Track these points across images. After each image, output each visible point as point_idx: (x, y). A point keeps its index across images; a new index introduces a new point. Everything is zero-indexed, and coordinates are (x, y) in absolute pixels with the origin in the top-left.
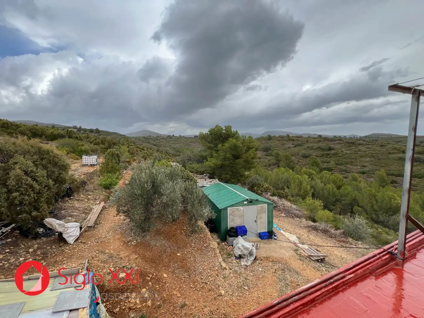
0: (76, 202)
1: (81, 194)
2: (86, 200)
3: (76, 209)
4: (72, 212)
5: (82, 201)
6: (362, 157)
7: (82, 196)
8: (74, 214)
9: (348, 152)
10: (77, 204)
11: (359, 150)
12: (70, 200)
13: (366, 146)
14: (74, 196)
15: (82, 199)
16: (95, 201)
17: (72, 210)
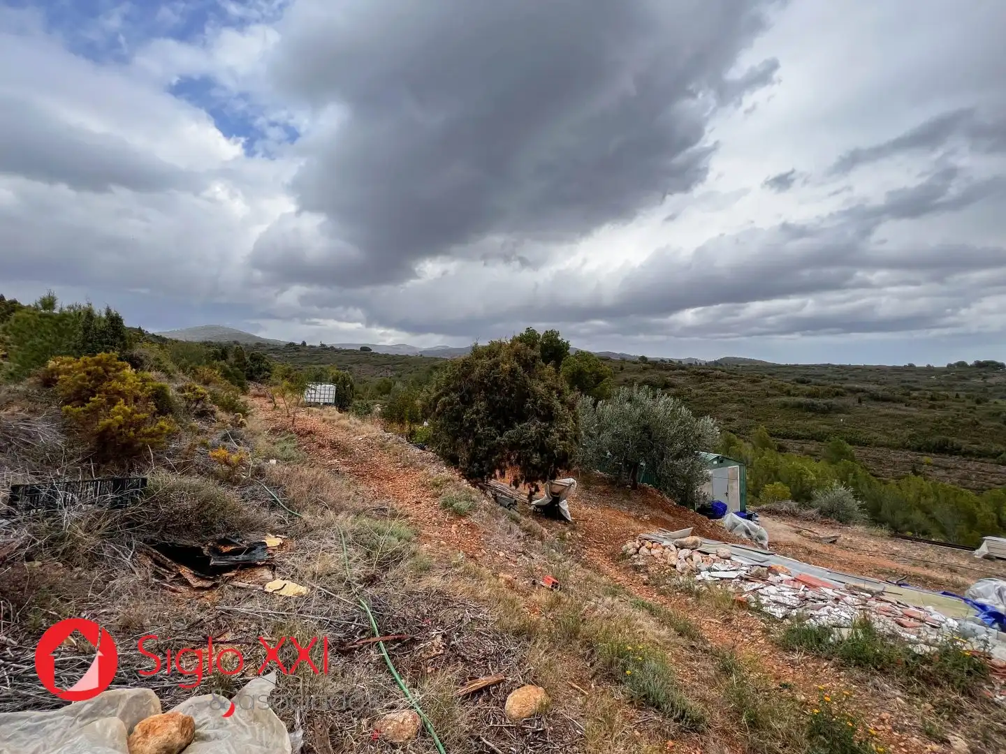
6: (724, 401)
9: (700, 392)
11: (718, 389)
13: (728, 381)
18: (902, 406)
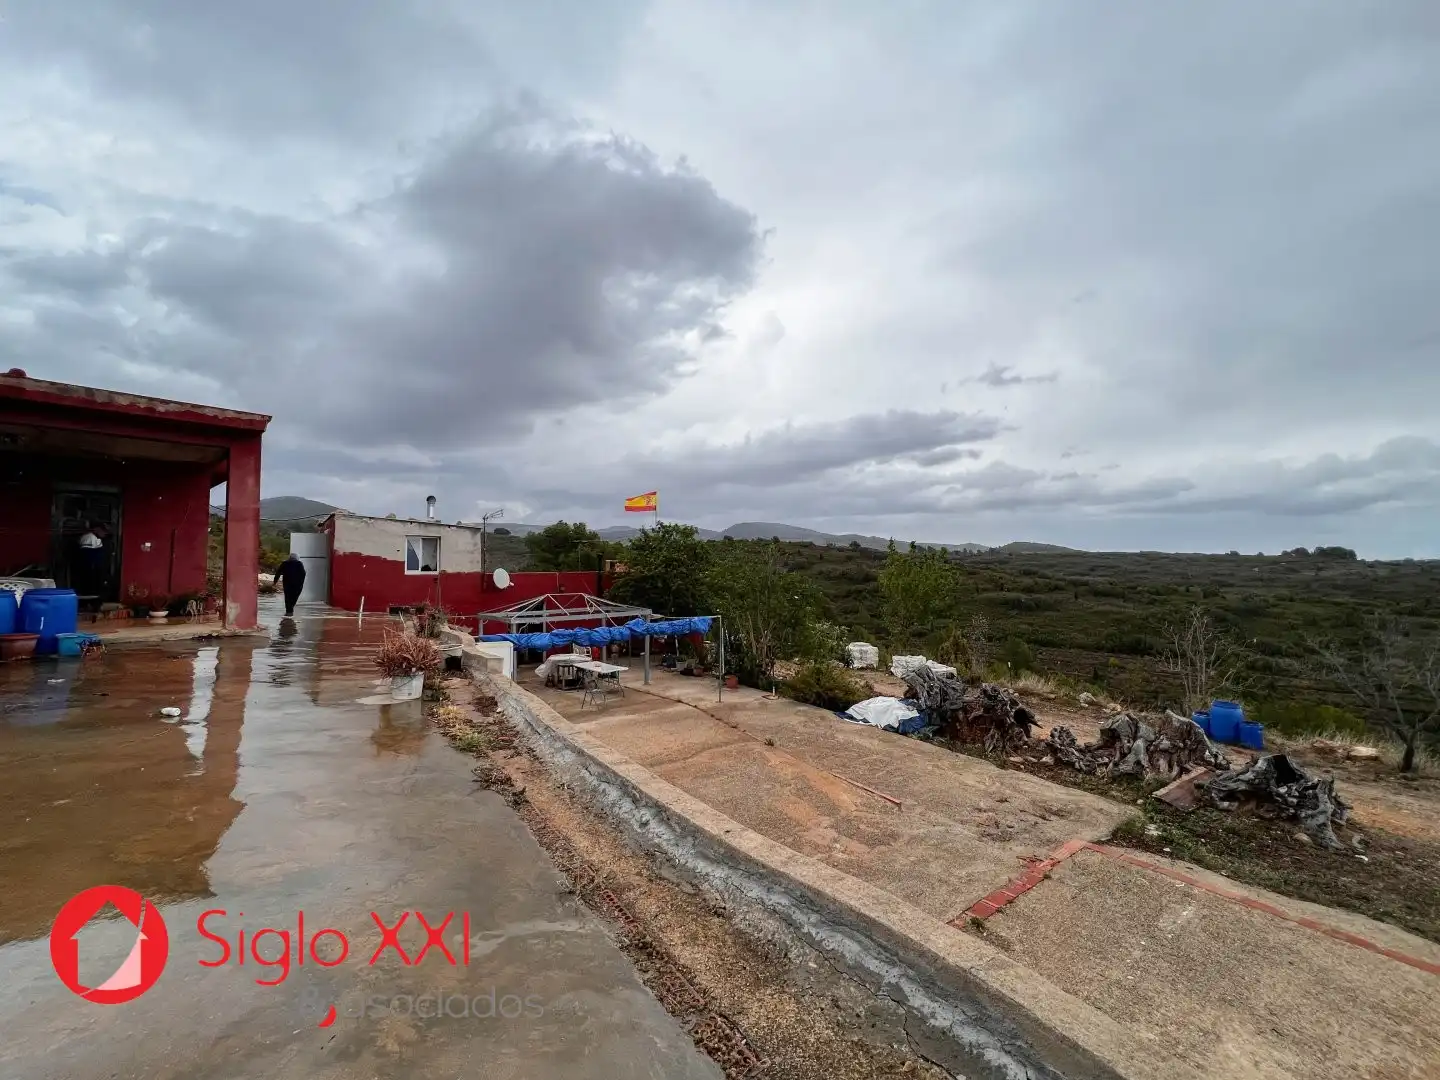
18: (1121, 602)
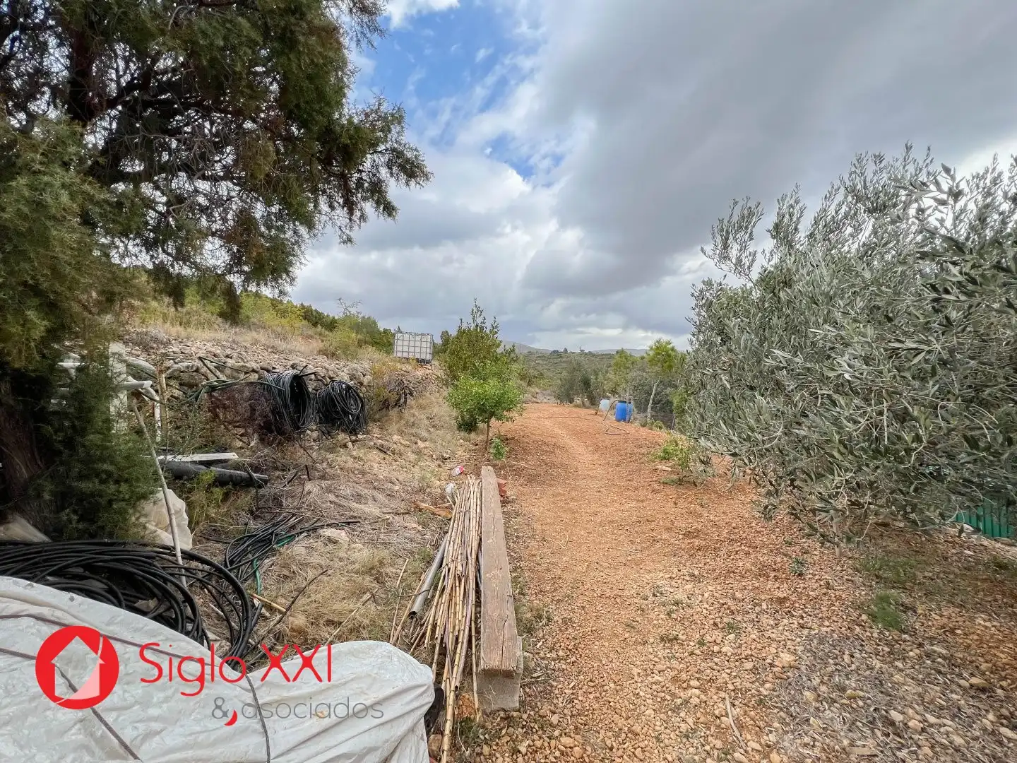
0: (375, 456)
1: (393, 428)
2: (412, 457)
3: (375, 484)
4: (359, 498)
5: (397, 457)
7: (395, 438)
8: (367, 509)
10: (377, 465)
12: (353, 442)
14: (368, 433)
15: (395, 446)
16: (442, 464)
17: (359, 489)
